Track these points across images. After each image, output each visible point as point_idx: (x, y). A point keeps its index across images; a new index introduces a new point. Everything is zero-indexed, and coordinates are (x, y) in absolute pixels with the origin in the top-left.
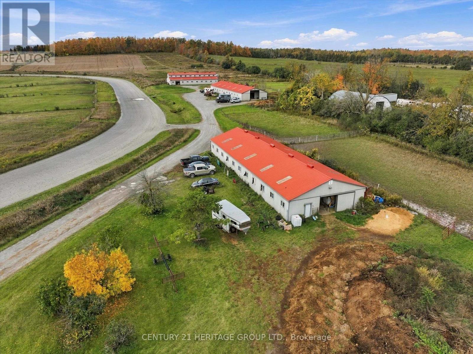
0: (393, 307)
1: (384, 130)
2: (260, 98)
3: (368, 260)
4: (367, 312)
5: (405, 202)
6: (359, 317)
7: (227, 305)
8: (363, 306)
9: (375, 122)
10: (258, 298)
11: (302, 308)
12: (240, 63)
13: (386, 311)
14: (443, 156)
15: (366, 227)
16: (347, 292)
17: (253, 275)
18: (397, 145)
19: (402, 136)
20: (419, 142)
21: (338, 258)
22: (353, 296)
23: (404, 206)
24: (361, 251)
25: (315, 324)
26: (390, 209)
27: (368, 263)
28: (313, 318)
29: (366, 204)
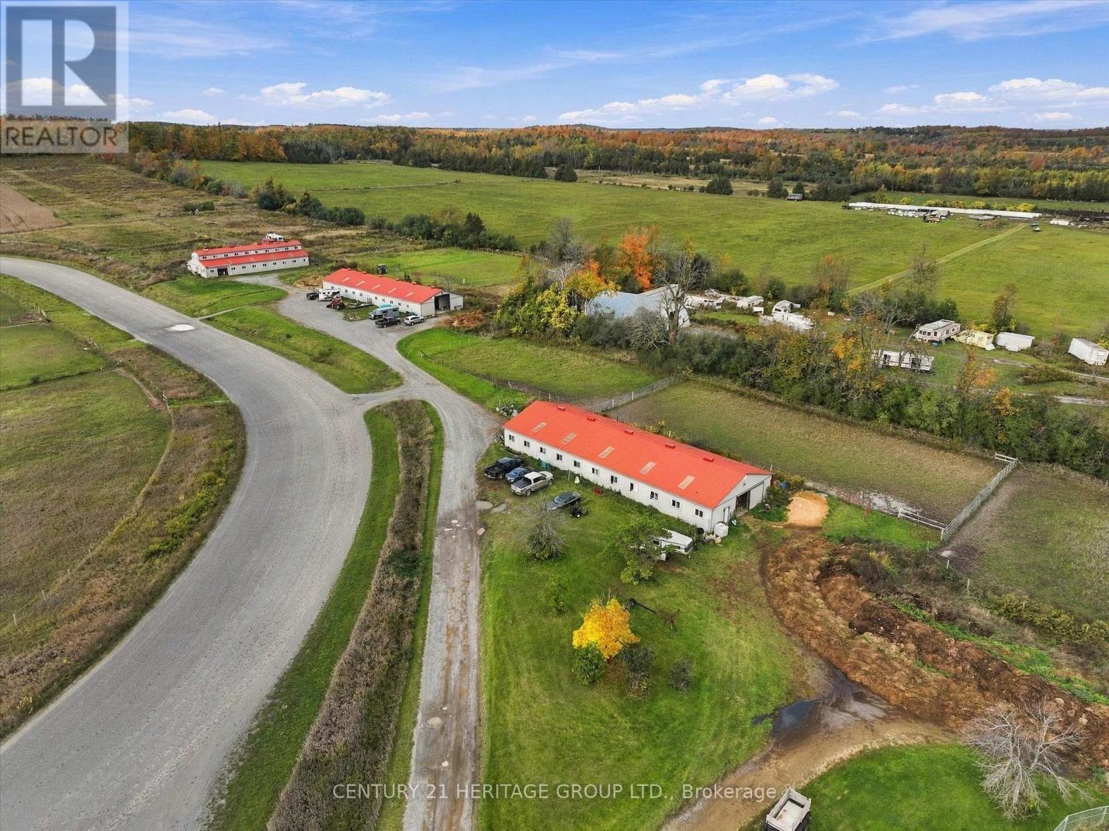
0: (870, 591)
1: (713, 369)
2: (452, 308)
3: (817, 557)
4: (851, 601)
5: (810, 484)
6: (845, 608)
7: (733, 629)
8: (843, 597)
9: (698, 357)
10: (753, 616)
11: (798, 614)
12: (308, 199)
13: (867, 596)
14: (807, 407)
15: (788, 522)
16: (820, 591)
17: (729, 598)
18: (742, 394)
19: (744, 378)
20: (768, 387)
21: (791, 562)
22: (828, 592)
23: (809, 489)
24: (805, 549)
25: (817, 623)
26: (797, 494)
27: (818, 559)
28: (812, 618)
29: (775, 494)
